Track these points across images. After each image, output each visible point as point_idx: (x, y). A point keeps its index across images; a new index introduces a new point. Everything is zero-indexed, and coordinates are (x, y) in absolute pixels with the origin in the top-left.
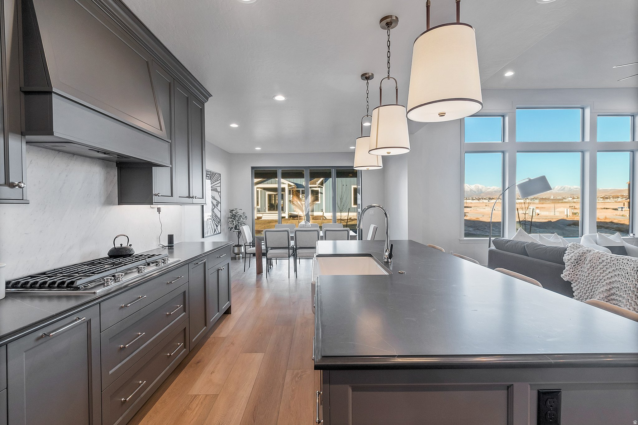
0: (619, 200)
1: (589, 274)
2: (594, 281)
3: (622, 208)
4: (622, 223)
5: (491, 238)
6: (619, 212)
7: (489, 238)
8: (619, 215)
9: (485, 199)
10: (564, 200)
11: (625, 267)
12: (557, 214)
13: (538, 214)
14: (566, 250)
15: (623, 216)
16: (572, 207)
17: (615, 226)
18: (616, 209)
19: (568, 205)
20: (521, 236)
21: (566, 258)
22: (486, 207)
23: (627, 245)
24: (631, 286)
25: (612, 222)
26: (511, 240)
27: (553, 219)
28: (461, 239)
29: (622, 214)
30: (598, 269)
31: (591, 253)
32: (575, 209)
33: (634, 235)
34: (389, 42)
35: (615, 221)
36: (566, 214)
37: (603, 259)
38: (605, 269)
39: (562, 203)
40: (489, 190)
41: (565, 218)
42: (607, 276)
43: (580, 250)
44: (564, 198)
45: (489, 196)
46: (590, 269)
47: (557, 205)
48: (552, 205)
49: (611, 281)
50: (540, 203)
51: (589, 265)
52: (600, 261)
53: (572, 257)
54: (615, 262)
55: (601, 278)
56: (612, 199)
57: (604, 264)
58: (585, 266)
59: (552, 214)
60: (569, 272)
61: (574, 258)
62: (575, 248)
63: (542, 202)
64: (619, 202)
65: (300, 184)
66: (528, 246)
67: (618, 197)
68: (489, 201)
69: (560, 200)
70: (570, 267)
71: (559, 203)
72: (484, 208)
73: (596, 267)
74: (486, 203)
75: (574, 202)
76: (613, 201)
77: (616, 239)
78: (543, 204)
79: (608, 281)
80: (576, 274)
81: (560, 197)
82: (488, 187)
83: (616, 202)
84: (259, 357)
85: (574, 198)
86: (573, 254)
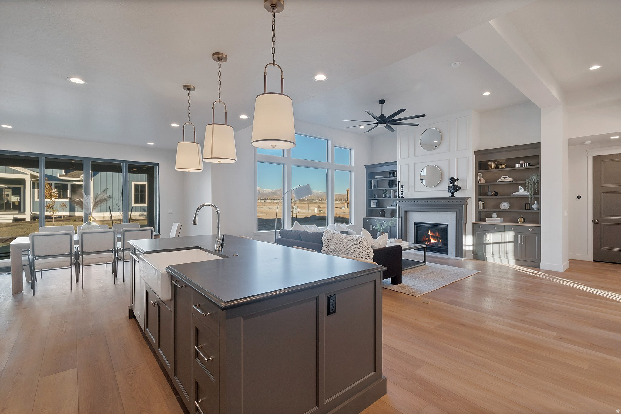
0: (343, 201)
1: (334, 247)
2: (337, 252)
3: (344, 207)
4: (344, 217)
5: (277, 230)
6: (342, 210)
7: (275, 231)
8: (343, 212)
9: (262, 199)
10: (314, 201)
11: (350, 241)
12: (310, 212)
13: (299, 212)
14: (323, 234)
15: (344, 212)
16: (318, 206)
17: (341, 219)
18: (341, 208)
19: (316, 205)
20: (297, 226)
21: (323, 239)
22: (264, 206)
23: (349, 230)
24: (353, 251)
25: (339, 217)
26: (291, 230)
27: (308, 215)
28: (255, 232)
29: (344, 211)
30: (339, 244)
31: (335, 235)
32: (320, 208)
33: (351, 223)
34: (219, 73)
35: (341, 216)
36: (315, 211)
37: (340, 238)
38: (341, 244)
39: (312, 203)
40: (265, 192)
41: (315, 214)
42: (343, 248)
43: (330, 234)
44: (314, 200)
45: (265, 197)
46: (335, 245)
47: (310, 205)
48: (307, 205)
49: (344, 250)
50: (299, 204)
51: (334, 242)
52: (339, 239)
53: (326, 238)
54: (346, 239)
55: (340, 249)
56: (339, 201)
57: (341, 240)
58: (333, 243)
59: (307, 212)
60: (325, 248)
61: (327, 238)
62: (327, 232)
63: (301, 202)
64: (343, 203)
65: (52, 175)
66: (302, 233)
67: (342, 200)
68: (265, 201)
69: (311, 201)
70: (325, 244)
71: (311, 203)
72: (262, 207)
73: (338, 243)
74: (263, 203)
75: (320, 203)
76: (340, 202)
77: (343, 226)
78: (301, 204)
79: (343, 251)
80: (328, 248)
81: (311, 199)
82: (264, 189)
83: (341, 203)
84: (71, 374)
85: (319, 200)
86: (326, 236)
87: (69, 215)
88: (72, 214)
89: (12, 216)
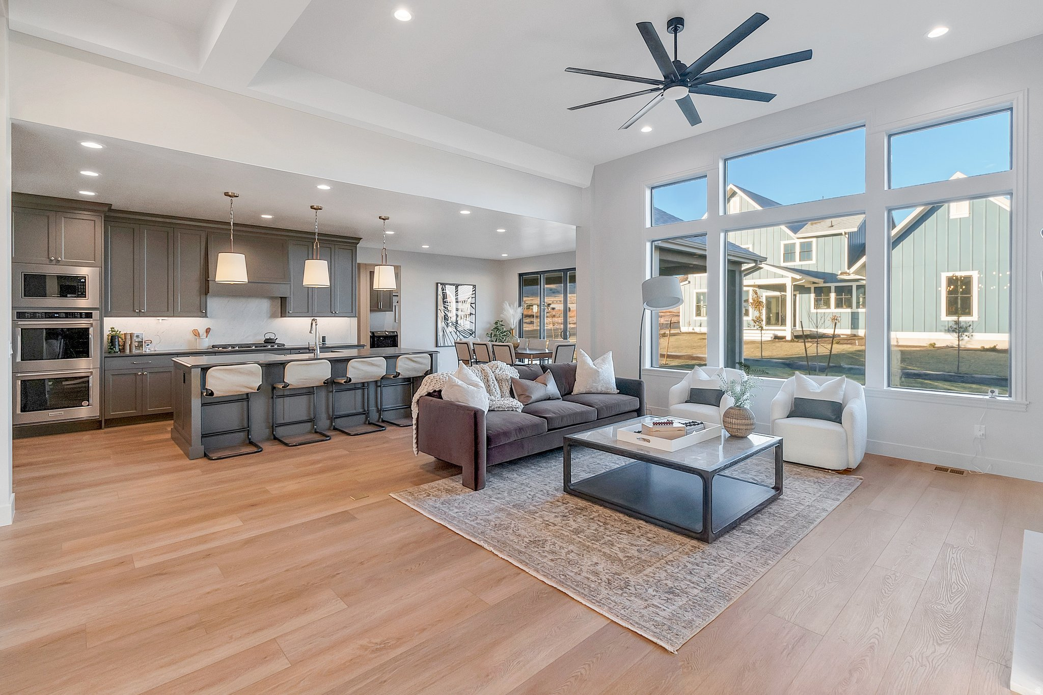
87: (850, 333)
88: (854, 332)
89: (773, 332)
